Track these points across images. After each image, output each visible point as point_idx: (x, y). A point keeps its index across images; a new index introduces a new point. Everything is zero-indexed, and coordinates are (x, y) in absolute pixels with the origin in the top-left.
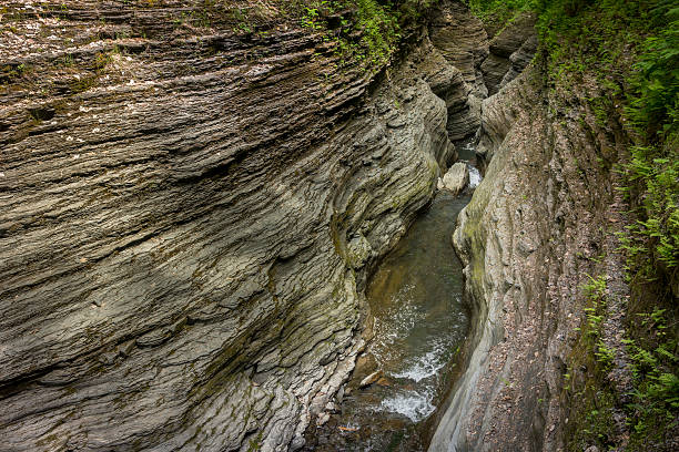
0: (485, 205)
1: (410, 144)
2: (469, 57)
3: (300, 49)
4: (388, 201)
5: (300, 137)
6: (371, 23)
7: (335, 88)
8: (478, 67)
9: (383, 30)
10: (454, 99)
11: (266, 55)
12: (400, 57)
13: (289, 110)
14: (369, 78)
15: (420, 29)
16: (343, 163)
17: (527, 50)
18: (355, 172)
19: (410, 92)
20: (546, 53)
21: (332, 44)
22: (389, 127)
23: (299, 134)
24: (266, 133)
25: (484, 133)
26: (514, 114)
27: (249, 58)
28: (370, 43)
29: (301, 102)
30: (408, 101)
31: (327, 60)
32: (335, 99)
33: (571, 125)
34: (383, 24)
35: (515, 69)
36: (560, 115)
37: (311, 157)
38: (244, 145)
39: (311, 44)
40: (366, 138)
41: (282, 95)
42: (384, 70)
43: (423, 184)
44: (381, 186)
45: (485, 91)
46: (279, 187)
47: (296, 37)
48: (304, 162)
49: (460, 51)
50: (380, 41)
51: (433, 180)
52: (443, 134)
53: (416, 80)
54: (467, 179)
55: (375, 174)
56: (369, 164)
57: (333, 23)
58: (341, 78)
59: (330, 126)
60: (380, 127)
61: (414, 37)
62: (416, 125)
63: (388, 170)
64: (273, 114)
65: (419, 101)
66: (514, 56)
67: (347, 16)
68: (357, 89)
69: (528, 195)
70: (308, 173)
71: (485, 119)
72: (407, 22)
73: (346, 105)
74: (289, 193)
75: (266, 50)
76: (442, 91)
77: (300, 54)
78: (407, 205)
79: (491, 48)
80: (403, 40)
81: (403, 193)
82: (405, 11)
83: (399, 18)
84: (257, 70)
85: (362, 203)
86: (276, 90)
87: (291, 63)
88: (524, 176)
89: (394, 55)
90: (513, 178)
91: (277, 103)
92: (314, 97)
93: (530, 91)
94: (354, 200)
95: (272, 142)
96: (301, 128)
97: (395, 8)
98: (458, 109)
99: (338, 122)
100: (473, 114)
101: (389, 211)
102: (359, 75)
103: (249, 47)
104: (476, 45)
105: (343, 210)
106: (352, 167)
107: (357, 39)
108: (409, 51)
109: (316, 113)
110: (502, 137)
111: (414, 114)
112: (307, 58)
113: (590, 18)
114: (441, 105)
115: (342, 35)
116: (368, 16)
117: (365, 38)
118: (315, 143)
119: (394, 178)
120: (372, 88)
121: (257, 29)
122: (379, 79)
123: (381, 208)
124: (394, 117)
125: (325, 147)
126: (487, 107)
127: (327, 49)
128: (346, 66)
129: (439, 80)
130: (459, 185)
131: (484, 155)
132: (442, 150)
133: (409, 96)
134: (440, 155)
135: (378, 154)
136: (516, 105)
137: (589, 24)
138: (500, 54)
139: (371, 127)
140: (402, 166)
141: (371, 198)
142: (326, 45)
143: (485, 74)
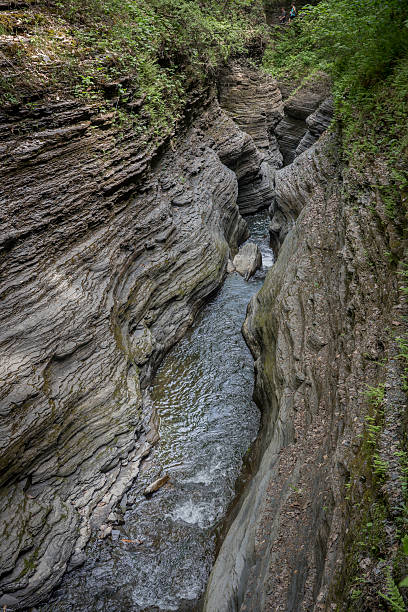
0: (278, 292)
1: (197, 223)
2: (262, 120)
3: (74, 122)
4: (174, 288)
5: (76, 221)
6: (152, 89)
7: (114, 164)
8: (272, 131)
9: (165, 95)
10: (246, 169)
11: (36, 130)
12: (185, 125)
13: (63, 191)
14: (151, 151)
15: (208, 91)
16: (124, 248)
17: (324, 113)
18: (137, 257)
19: (197, 164)
20: (341, 125)
21: (110, 115)
22: (174, 204)
23: (75, 217)
24: (38, 217)
25: (278, 208)
26: (309, 188)
27: (16, 133)
28: (151, 113)
29: (77, 182)
30: (194, 174)
31: (105, 133)
32: (115, 176)
33: (363, 212)
34: (165, 90)
35: (312, 133)
36: (353, 199)
37: (89, 243)
38: (13, 232)
39: (86, 116)
40: (148, 218)
41: (55, 174)
42: (167, 141)
43: (212, 267)
44: (166, 271)
45: (279, 158)
46: (54, 276)
47: (70, 108)
48: (81, 248)
49: (252, 113)
50: (162, 109)
51: (223, 262)
52: (233, 210)
53: (203, 149)
54: (259, 261)
55: (159, 258)
56: (153, 248)
57: (109, 92)
58: (120, 153)
59: (109, 207)
60: (164, 205)
61: (201, 100)
62: (203, 201)
63: (173, 253)
64: (45, 196)
65: (207, 173)
66: (311, 119)
67: (126, 84)
68: (137, 165)
69: (321, 283)
70: (85, 261)
71: (278, 193)
72: (193, 86)
73: (126, 183)
74: (65, 283)
75: (36, 123)
76: (232, 161)
77: (73, 127)
78: (194, 292)
79: (286, 109)
80: (188, 105)
81: (189, 278)
82: (190, 74)
83: (183, 82)
84: (27, 147)
85: (145, 291)
86: (48, 169)
87: (64, 138)
88: (318, 261)
89: (179, 123)
90: (306, 263)
91: (50, 183)
92: (91, 176)
93: (326, 163)
94: (136, 289)
95: (45, 227)
96: (77, 211)
97: (179, 70)
98: (249, 180)
99: (118, 201)
100: (266, 184)
101: (174, 299)
102: (140, 149)
103: (17, 120)
104: (269, 106)
105: (125, 300)
106: (134, 251)
107: (137, 109)
108: (195, 116)
109: (93, 194)
110: (296, 213)
111: (200, 188)
112: (82, 132)
113: (383, 94)
114: (231, 176)
115: (121, 105)
116: (149, 82)
117: (146, 107)
118: (93, 226)
119: (180, 263)
120: (154, 163)
121: (25, 100)
122: (162, 151)
123: (165, 295)
124: (180, 193)
125: (104, 230)
126: (279, 179)
127: (103, 122)
128: (126, 139)
129: (229, 148)
130: (251, 268)
131: (277, 232)
132: (232, 227)
133: (195, 169)
134: (230, 233)
135: (162, 236)
136: (311, 178)
137: (382, 100)
138: (296, 116)
139: (154, 206)
140: (189, 249)
141: (155, 285)
142: (103, 117)
143: (280, 138)
